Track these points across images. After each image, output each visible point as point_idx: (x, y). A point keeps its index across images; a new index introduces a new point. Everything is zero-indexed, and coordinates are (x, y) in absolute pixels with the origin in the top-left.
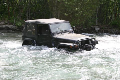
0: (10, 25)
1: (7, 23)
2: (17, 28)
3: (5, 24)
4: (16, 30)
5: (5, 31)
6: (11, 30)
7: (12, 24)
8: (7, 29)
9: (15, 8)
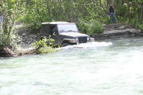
0: (132, 28)
1: (127, 27)
2: (140, 32)
3: (125, 28)
4: (139, 34)
5: (126, 35)
6: (132, 35)
7: (133, 27)
8: (128, 34)
9: (137, 9)
